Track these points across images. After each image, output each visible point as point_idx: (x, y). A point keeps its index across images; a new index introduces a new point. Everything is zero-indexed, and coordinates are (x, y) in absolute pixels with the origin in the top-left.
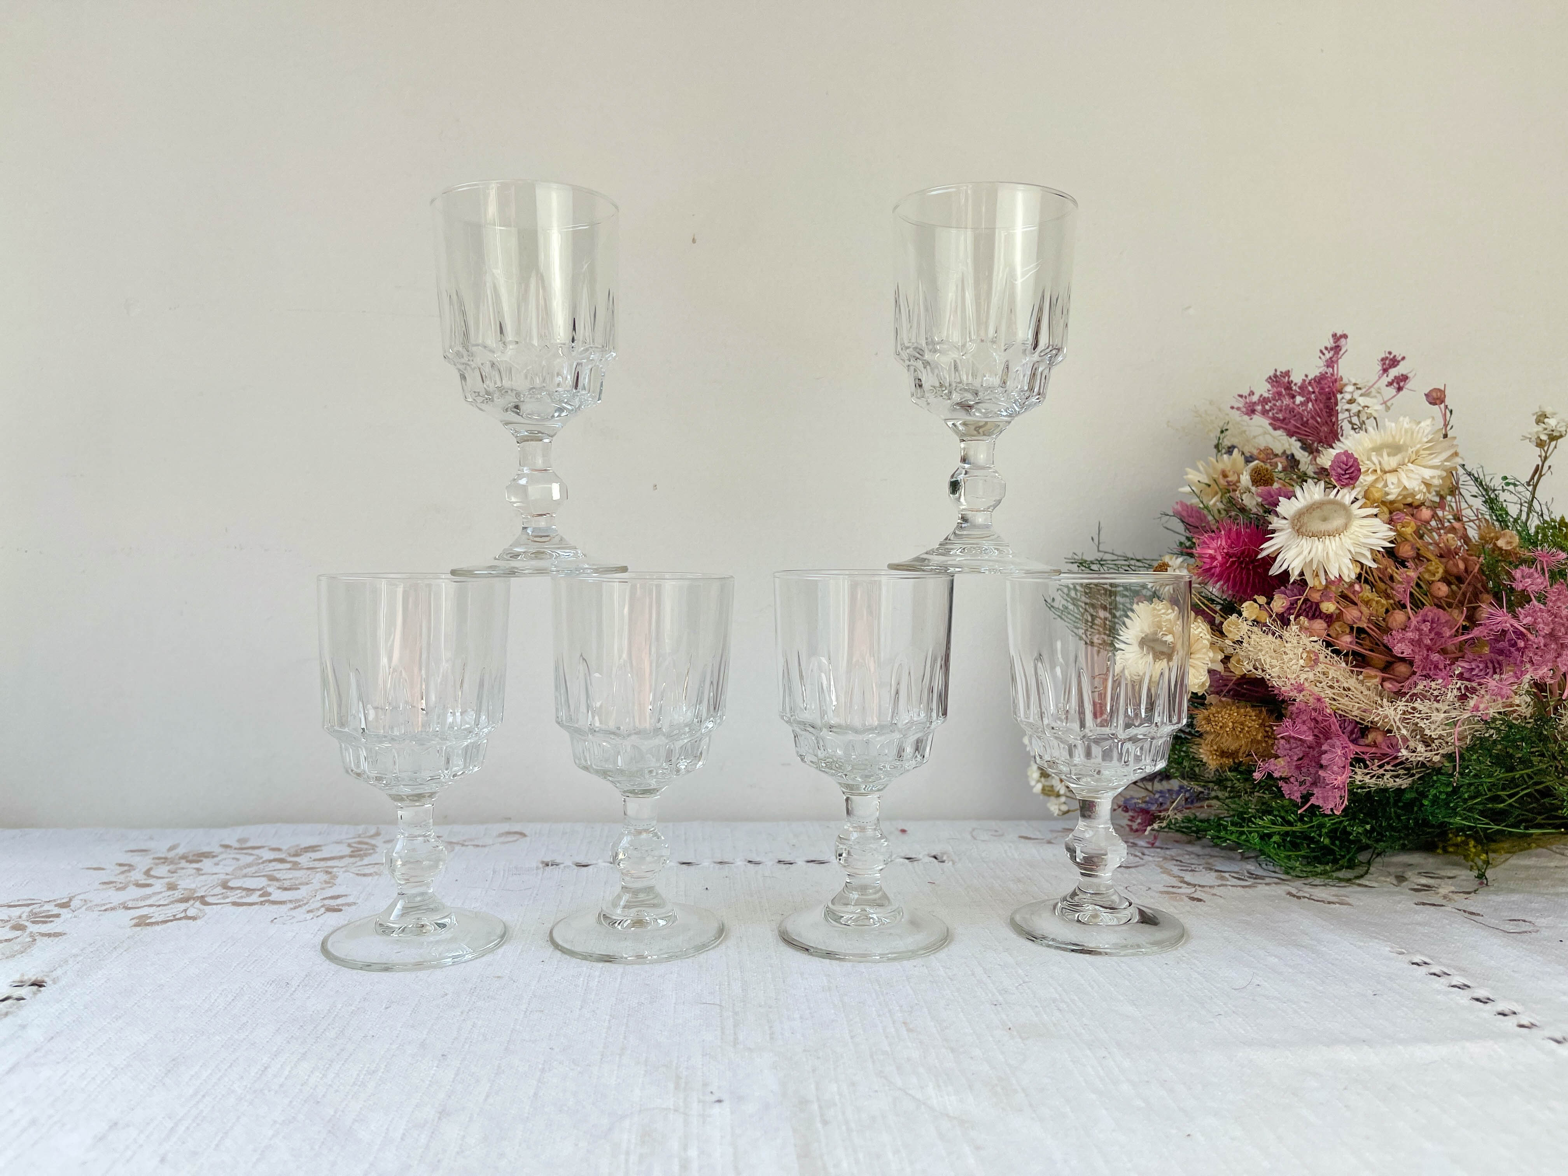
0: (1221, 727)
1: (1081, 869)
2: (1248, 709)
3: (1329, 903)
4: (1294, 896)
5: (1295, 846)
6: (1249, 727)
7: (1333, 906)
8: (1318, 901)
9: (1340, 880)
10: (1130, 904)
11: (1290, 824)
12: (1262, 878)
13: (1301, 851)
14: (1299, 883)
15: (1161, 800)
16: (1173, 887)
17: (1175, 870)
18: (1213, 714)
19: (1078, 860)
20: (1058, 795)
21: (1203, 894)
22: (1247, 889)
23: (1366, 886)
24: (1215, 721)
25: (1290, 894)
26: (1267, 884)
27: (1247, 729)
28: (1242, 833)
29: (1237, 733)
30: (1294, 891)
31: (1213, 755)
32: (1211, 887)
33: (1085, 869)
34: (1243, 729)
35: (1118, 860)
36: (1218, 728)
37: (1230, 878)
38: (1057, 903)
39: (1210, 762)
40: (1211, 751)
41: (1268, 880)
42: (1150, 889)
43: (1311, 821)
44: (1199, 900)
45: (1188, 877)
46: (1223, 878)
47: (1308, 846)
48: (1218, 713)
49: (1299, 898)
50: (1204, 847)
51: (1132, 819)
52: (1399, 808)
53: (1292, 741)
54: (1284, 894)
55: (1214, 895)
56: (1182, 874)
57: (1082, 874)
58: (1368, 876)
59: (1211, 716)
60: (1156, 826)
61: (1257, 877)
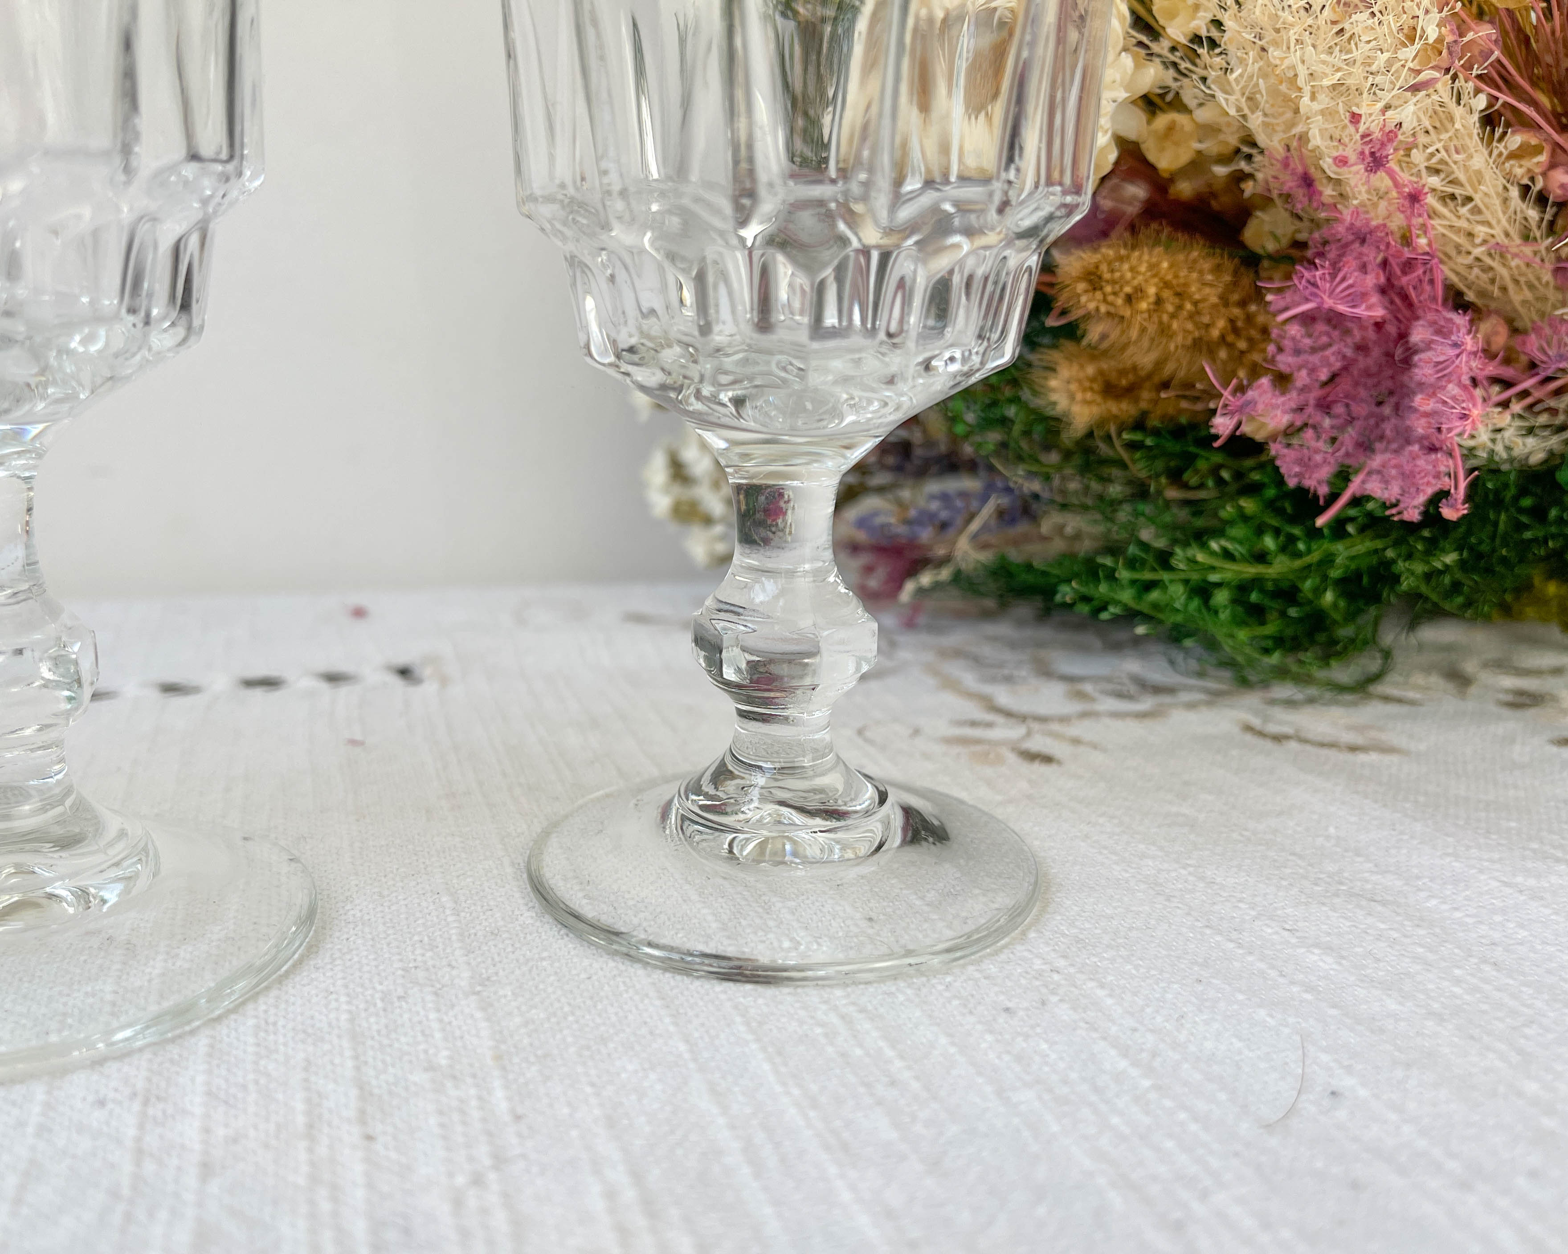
0: (1129, 299)
1: (739, 701)
2: (1195, 254)
3: (1353, 749)
4: (1261, 734)
5: (1257, 613)
6: (1195, 303)
7: (1362, 757)
8: (1322, 745)
9: (1341, 689)
10: (883, 798)
11: (1261, 557)
12: (1170, 690)
13: (1263, 623)
14: (1253, 699)
15: (944, 515)
16: (973, 724)
17: (969, 679)
18: (1110, 263)
19: (729, 674)
20: (708, 521)
21: (1049, 741)
22: (1149, 723)
23: (1399, 701)
24: (1113, 282)
25: (1249, 728)
26: (1191, 706)
27: (1188, 306)
28: (1149, 586)
29: (1165, 318)
30: (1256, 722)
31: (1084, 390)
32: (1064, 719)
33: (749, 701)
34: (1180, 307)
35: (851, 668)
36: (1120, 301)
37: (1096, 695)
38: (669, 804)
39: (1076, 409)
40: (1080, 381)
41: (1185, 697)
42: (916, 732)
43: (1309, 551)
44: (1047, 759)
45: (1003, 696)
46: (1081, 696)
47: (1283, 614)
48: (1121, 259)
49: (1278, 739)
50: (1020, 623)
51: (869, 570)
52: (1521, 510)
53: (1321, 327)
54: (1236, 730)
55: (1076, 741)
56: (987, 689)
57: (742, 714)
58: (1393, 677)
59: (1104, 268)
60: (926, 579)
61: (1158, 690)
